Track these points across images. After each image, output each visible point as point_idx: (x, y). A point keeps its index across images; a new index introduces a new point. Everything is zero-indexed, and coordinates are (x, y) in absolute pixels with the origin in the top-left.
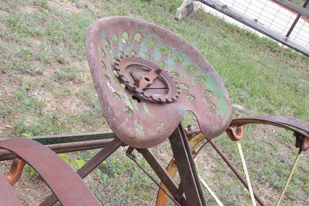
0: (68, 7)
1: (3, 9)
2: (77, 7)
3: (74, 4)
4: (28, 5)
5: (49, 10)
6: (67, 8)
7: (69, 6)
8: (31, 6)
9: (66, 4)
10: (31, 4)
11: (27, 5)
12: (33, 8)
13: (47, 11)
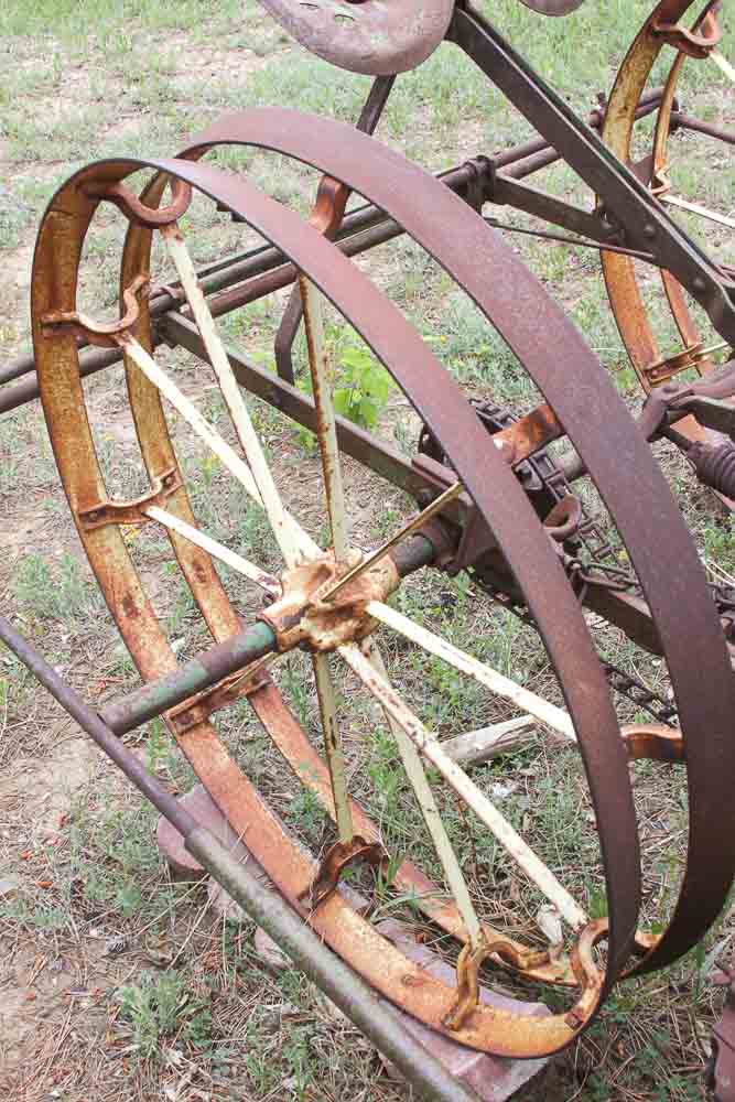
0: (232, 67)
1: (61, 158)
2: (259, 54)
3: (247, 51)
4: (123, 118)
5: (187, 100)
6: (233, 72)
7: (236, 64)
8: (131, 115)
9: (223, 64)
10: (131, 111)
11: (120, 120)
12: (138, 117)
13: (180, 105)
